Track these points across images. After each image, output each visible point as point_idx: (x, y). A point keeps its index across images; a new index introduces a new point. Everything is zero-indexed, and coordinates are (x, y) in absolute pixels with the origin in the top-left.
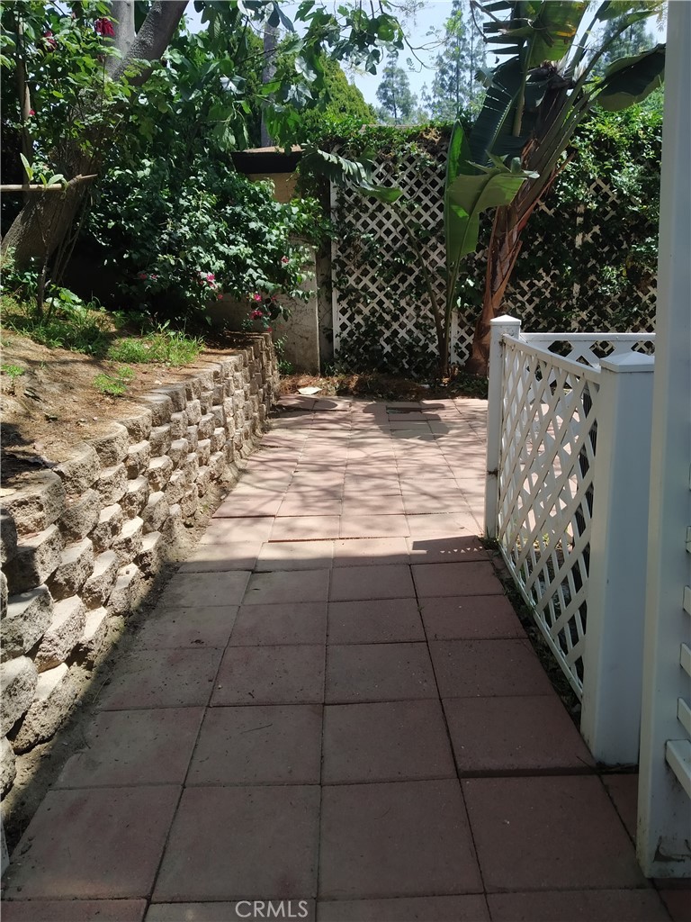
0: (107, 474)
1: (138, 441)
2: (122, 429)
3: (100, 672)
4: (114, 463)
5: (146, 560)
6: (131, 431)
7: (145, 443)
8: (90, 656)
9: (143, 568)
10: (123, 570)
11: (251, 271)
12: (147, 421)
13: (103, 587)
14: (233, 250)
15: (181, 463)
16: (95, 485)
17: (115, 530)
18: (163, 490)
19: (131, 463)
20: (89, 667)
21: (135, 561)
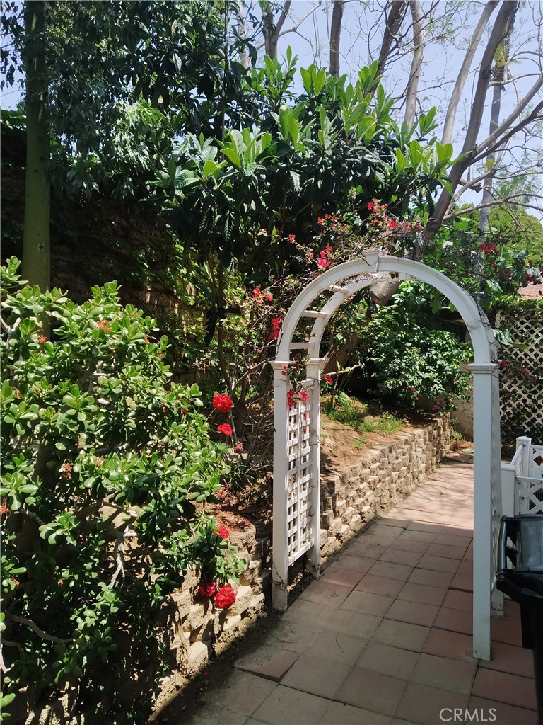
0: (353, 479)
1: (365, 468)
2: (360, 464)
3: (344, 545)
4: (356, 476)
5: (363, 515)
6: (363, 465)
7: (368, 470)
8: (342, 538)
9: (362, 518)
10: (355, 516)
11: (436, 385)
12: (370, 461)
13: (348, 518)
14: (426, 376)
15: (383, 480)
16: (349, 483)
17: (354, 500)
18: (374, 490)
19: (362, 477)
20: (341, 542)
21: (360, 514)
